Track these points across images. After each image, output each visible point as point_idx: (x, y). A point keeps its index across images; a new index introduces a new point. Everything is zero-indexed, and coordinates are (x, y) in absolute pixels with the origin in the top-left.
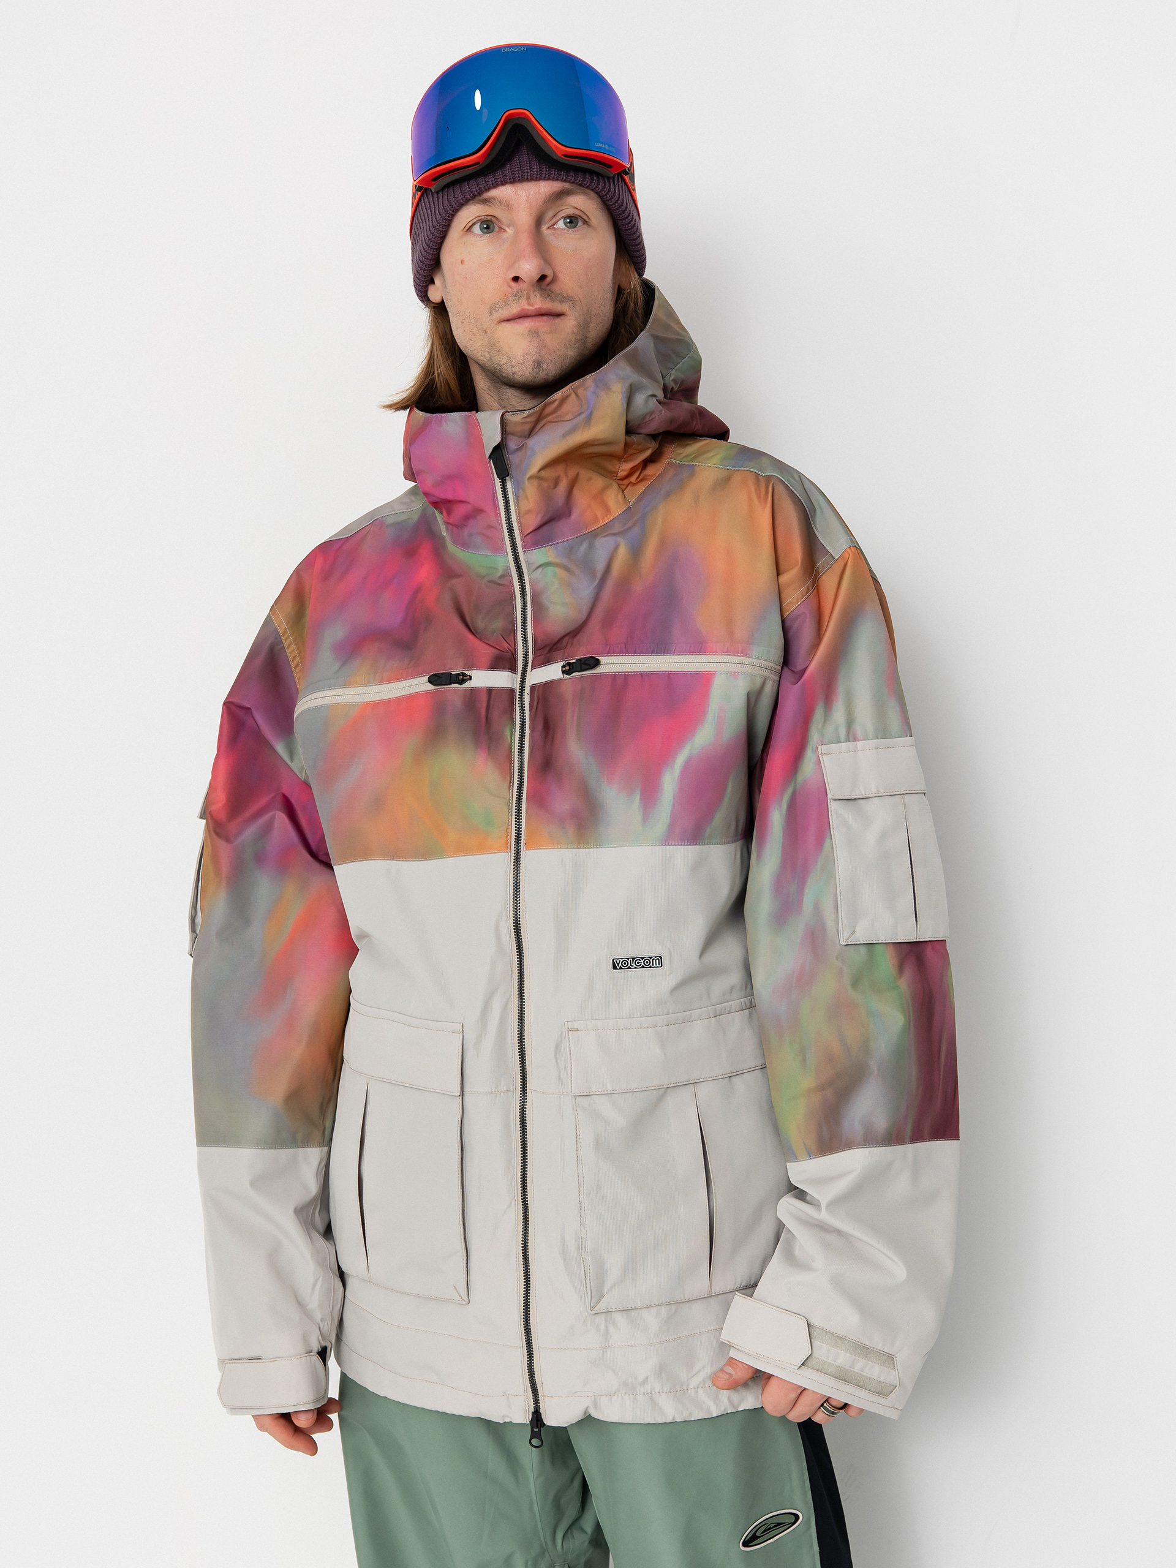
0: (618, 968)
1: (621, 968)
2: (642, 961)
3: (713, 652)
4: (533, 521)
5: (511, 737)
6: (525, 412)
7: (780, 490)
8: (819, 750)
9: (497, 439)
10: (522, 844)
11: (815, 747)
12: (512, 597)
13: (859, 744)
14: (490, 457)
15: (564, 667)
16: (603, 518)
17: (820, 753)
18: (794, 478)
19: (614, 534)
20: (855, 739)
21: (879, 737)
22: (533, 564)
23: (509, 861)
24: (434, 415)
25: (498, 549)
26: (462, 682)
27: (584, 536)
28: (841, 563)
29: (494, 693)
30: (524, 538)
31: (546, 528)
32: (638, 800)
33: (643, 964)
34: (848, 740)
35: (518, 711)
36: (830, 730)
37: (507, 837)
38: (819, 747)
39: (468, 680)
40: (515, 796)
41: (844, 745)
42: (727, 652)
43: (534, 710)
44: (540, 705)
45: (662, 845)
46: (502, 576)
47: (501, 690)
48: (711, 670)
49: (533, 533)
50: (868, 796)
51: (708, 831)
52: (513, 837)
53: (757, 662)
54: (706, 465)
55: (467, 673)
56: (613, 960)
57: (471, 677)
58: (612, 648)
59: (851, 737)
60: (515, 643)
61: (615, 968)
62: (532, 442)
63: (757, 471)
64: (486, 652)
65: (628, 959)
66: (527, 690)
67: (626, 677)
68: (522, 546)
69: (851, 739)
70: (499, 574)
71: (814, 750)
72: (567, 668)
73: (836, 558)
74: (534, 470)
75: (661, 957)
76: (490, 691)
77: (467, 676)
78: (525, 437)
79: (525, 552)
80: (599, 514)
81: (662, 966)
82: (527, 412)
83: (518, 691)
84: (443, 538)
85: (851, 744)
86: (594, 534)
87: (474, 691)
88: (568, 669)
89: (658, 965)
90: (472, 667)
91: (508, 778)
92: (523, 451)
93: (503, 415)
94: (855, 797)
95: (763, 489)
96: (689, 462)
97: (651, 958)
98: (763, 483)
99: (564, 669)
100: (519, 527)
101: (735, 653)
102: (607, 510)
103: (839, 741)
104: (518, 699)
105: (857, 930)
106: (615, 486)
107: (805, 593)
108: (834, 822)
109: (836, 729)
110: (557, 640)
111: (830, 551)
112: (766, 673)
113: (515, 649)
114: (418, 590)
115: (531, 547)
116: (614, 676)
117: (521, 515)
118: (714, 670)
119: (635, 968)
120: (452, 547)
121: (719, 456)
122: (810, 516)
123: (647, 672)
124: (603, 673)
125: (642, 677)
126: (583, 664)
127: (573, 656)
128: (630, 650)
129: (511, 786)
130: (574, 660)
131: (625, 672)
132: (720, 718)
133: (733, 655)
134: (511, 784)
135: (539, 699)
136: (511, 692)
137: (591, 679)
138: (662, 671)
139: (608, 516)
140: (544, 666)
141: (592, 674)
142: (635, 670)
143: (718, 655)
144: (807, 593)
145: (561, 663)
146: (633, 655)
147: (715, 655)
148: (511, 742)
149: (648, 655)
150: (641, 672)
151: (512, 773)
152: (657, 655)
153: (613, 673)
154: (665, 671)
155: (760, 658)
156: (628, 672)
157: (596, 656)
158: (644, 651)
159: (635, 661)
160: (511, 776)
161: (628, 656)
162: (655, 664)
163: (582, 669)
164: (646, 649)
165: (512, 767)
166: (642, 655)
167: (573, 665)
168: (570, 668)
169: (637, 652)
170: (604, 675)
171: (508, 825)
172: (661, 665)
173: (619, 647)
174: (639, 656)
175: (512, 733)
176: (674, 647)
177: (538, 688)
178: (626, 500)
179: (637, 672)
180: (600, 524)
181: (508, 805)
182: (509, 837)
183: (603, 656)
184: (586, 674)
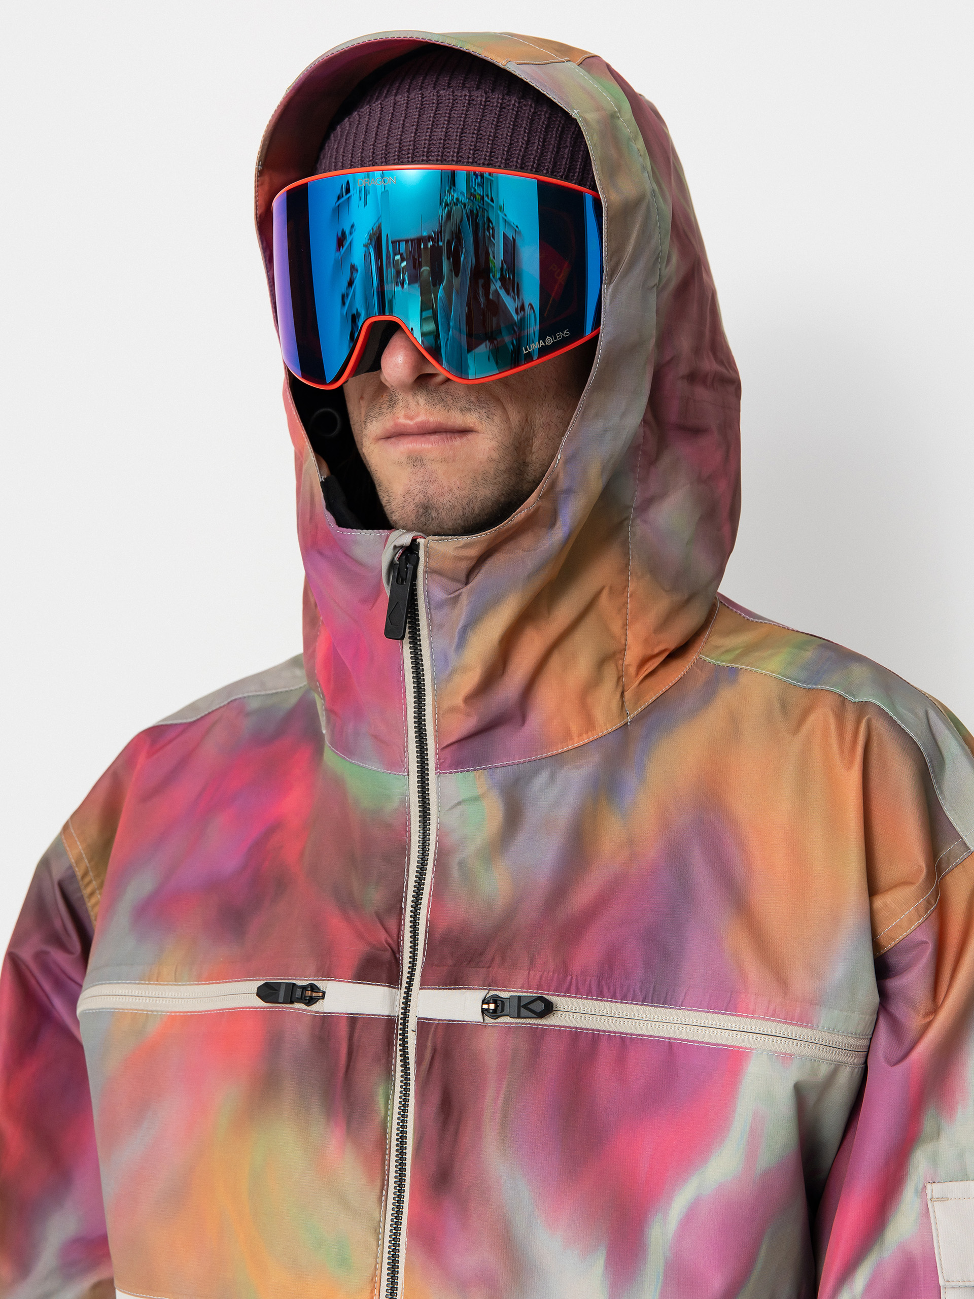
3: (748, 1012)
4: (457, 727)
5: (387, 1104)
6: (461, 538)
7: (880, 727)
8: (928, 1191)
11: (921, 1186)
12: (405, 850)
15: (488, 1003)
16: (580, 735)
17: (929, 1197)
22: (447, 798)
25: (397, 764)
26: (311, 1001)
27: (544, 760)
29: (359, 1025)
30: (442, 749)
31: (479, 738)
32: (602, 1266)
35: (398, 1060)
36: (947, 1157)
37: (372, 1291)
38: (929, 1186)
39: (319, 998)
42: (772, 1015)
43: (424, 1066)
46: (395, 814)
47: (370, 1021)
48: (743, 1045)
49: (456, 746)
53: (824, 1037)
54: (758, 670)
55: (320, 985)
57: (324, 993)
58: (574, 982)
60: (399, 934)
62: (470, 593)
63: (842, 693)
64: (352, 948)
66: (413, 1024)
67: (595, 1038)
68: (436, 764)
70: (390, 808)
71: (920, 1189)
72: (492, 1006)
73: (971, 849)
76: (353, 1020)
77: (319, 990)
78: (460, 581)
79: (438, 775)
80: (575, 729)
82: (466, 538)
83: (398, 1024)
84: (323, 738)
87: (327, 1020)
88: (494, 1009)
90: (329, 974)
91: (378, 1183)
95: (849, 727)
96: (732, 661)
98: (850, 717)
99: (485, 1006)
100: (436, 731)
101: (788, 1019)
102: (590, 723)
103: (963, 1177)
104: (399, 1037)
107: (922, 910)
109: (960, 1155)
111: (961, 834)
112: (839, 1057)
113: (399, 943)
114: (273, 828)
115: (450, 767)
116: (575, 1035)
117: (441, 712)
118: (748, 1045)
121: (780, 659)
122: (931, 770)
123: (632, 1035)
124: (557, 1026)
125: (624, 1042)
126: (526, 1007)
127: (504, 986)
128: (605, 990)
129: (383, 1198)
130: (505, 995)
131: (593, 1030)
132: (754, 1134)
133: (784, 1023)
134: (384, 1193)
135: (435, 1051)
136: (390, 1022)
137: (537, 1035)
138: (658, 1037)
139: (590, 733)
140: (449, 989)
141: (540, 1025)
142: (612, 1029)
143: (757, 1018)
144: (927, 909)
145: (481, 994)
146: (610, 1001)
147: (752, 1017)
148: (386, 1115)
149: (637, 1004)
150: (623, 1033)
151: (384, 1172)
152: (651, 1006)
153: (574, 1028)
154: (663, 1038)
155: (832, 1031)
156: (598, 1031)
157: (547, 994)
158: (630, 996)
159: (613, 1012)
160: (384, 1177)
161: (601, 1000)
162: (648, 1022)
163: (522, 1015)
164: (634, 991)
165: (387, 1162)
166: (626, 1003)
167: (503, 1003)
168: (496, 1007)
169: (618, 995)
170: (560, 1032)
171: (376, 1269)
172: (657, 1024)
173: (587, 983)
174: (621, 1003)
175: (388, 1099)
176: (682, 997)
177: (436, 1029)
178: (624, 709)
179: (615, 1032)
180: (573, 744)
181: (377, 1233)
182: (376, 1292)
183: (558, 996)
184: (529, 1024)
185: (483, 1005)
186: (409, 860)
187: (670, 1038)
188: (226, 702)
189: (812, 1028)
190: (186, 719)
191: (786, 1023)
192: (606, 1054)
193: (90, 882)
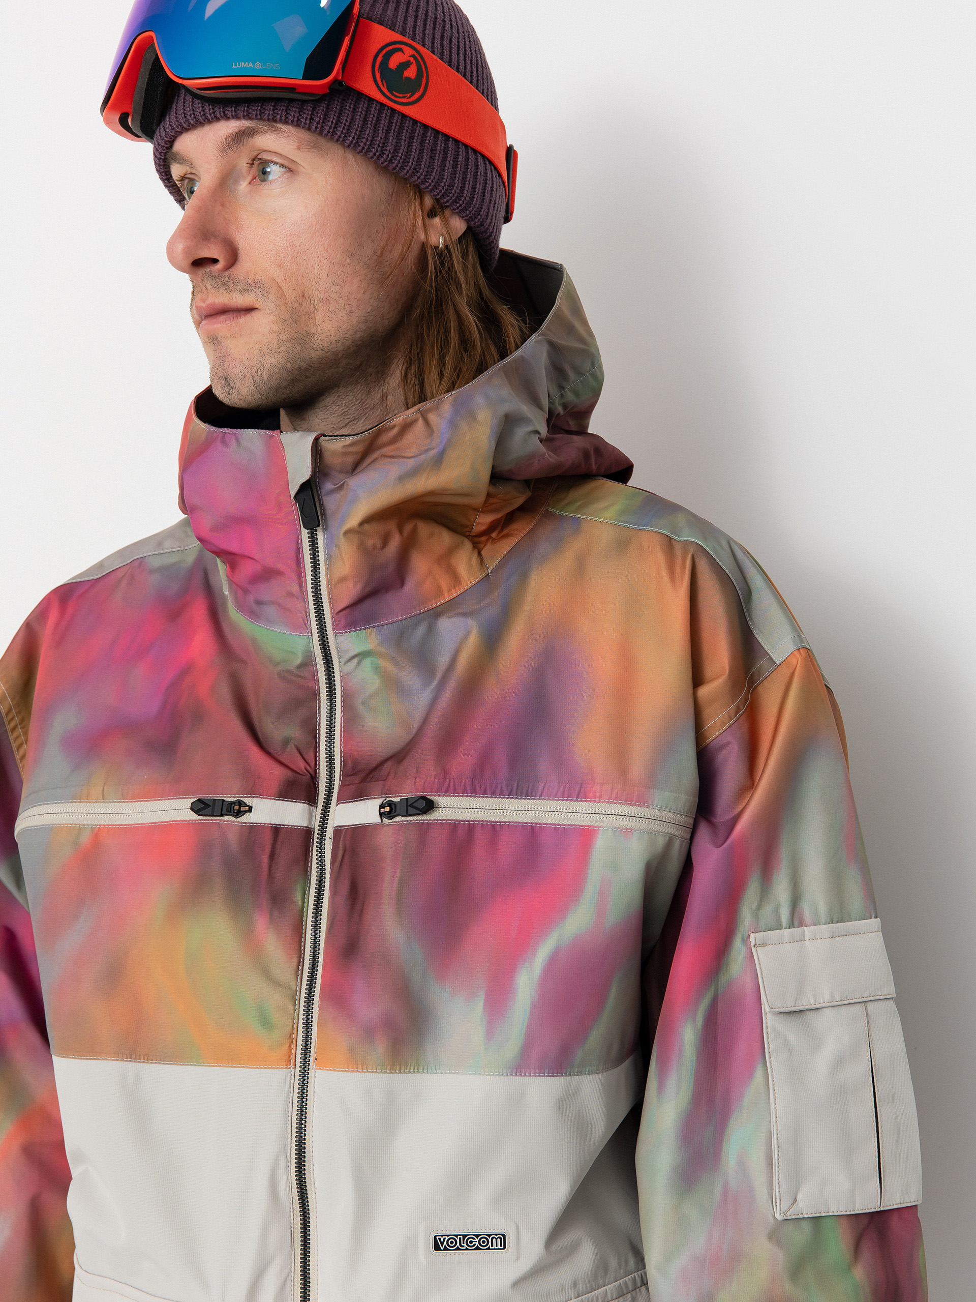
0: (442, 1249)
1: (446, 1249)
2: (477, 1240)
3: (597, 798)
4: (350, 592)
5: (303, 898)
6: (347, 438)
7: (703, 563)
8: (752, 939)
9: (305, 473)
10: (312, 1058)
11: (746, 935)
12: (315, 695)
13: (808, 931)
14: (295, 497)
15: (384, 808)
16: (449, 591)
17: (753, 943)
18: (721, 546)
19: (464, 615)
20: (801, 924)
21: (835, 921)
22: (346, 651)
23: (292, 1081)
24: (222, 430)
25: (301, 625)
26: (238, 814)
27: (422, 615)
28: (785, 672)
29: (282, 835)
30: (336, 614)
31: (368, 604)
32: (482, 1007)
33: (477, 1243)
34: (791, 925)
35: (315, 861)
36: (768, 910)
37: (290, 1046)
38: (752, 936)
39: (245, 812)
40: (304, 986)
41: (786, 932)
42: (617, 799)
43: (337, 864)
44: (347, 857)
45: (512, 1075)
46: (303, 665)
47: (291, 830)
48: (593, 824)
49: (349, 609)
50: (818, 1006)
51: (579, 1055)
52: (300, 1047)
53: (659, 814)
54: (598, 519)
55: (247, 801)
56: (435, 1237)
57: (251, 808)
58: (452, 783)
59: (796, 920)
60: (316, 763)
61: (437, 1248)
62: (354, 482)
63: (668, 534)
64: (275, 774)
65: (457, 1236)
66: (329, 833)
67: (471, 827)
68: (333, 626)
69: (796, 923)
70: (298, 661)
71: (746, 940)
72: (387, 809)
73: (778, 663)
74: (353, 521)
75: (504, 1236)
76: (276, 830)
77: (246, 805)
78: (347, 472)
79: (336, 635)
80: (444, 585)
81: (504, 1248)
82: (351, 438)
83: (317, 832)
84: (224, 597)
85: (797, 931)
86: (437, 613)
87: (253, 829)
88: (389, 811)
89: (499, 1247)
90: (254, 792)
91: (295, 960)
92: (342, 493)
93: (317, 439)
94: (801, 1008)
95: (678, 561)
96: (573, 512)
97: (489, 1235)
98: (678, 553)
99: (382, 810)
100: (330, 599)
101: (628, 801)
102: (456, 579)
103: (779, 927)
104: (315, 844)
105: (799, 1197)
106: (468, 545)
107: (733, 714)
108: (771, 1045)
109: (777, 910)
110: (374, 764)
111: (768, 652)
112: (672, 830)
113: (316, 770)
114: (186, 670)
115: (345, 628)
116: (454, 826)
117: (333, 583)
118: (596, 824)
119: (467, 1249)
120: (234, 614)
121: (617, 508)
122: (742, 602)
123: (500, 822)
124: (439, 820)
125: (495, 829)
126: (411, 806)
127: (396, 793)
128: (478, 788)
129: (300, 972)
130: (397, 800)
131: (468, 821)
132: (602, 895)
133: (625, 804)
134: (300, 968)
135: (345, 851)
136: (307, 833)
137: (424, 828)
138: (522, 823)
139: (457, 588)
140: (356, 801)
141: (426, 820)
142: (484, 819)
143: (603, 802)
144: (737, 713)
145: (379, 802)
146: (482, 797)
147: (599, 802)
148: (303, 907)
149: (504, 798)
150: (493, 822)
151: (301, 952)
152: (516, 799)
153: (452, 820)
154: (526, 823)
155: (664, 809)
156: (473, 821)
157: (430, 795)
158: (498, 791)
159: (484, 805)
160: (301, 956)
161: (475, 797)
162: (513, 811)
163: (410, 813)
164: (502, 788)
165: (303, 944)
166: (496, 797)
167: (395, 805)
168: (391, 809)
169: (488, 791)
170: (441, 824)
171: (293, 1028)
172: (521, 812)
173: (463, 783)
174: (491, 797)
175: (304, 894)
176: (541, 788)
177: (345, 833)
178: (483, 564)
179: (487, 822)
180: (444, 599)
181: (294, 1000)
182: (293, 1046)
183: (439, 796)
184: (417, 820)
185: (382, 809)
186: (320, 702)
187: (531, 823)
188: (129, 562)
189: (648, 807)
190: (93, 576)
191: (626, 804)
192: (481, 839)
193: (13, 719)
